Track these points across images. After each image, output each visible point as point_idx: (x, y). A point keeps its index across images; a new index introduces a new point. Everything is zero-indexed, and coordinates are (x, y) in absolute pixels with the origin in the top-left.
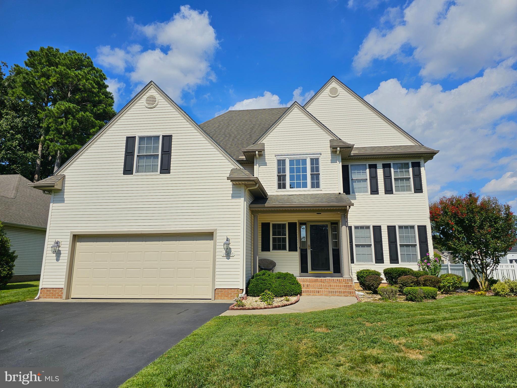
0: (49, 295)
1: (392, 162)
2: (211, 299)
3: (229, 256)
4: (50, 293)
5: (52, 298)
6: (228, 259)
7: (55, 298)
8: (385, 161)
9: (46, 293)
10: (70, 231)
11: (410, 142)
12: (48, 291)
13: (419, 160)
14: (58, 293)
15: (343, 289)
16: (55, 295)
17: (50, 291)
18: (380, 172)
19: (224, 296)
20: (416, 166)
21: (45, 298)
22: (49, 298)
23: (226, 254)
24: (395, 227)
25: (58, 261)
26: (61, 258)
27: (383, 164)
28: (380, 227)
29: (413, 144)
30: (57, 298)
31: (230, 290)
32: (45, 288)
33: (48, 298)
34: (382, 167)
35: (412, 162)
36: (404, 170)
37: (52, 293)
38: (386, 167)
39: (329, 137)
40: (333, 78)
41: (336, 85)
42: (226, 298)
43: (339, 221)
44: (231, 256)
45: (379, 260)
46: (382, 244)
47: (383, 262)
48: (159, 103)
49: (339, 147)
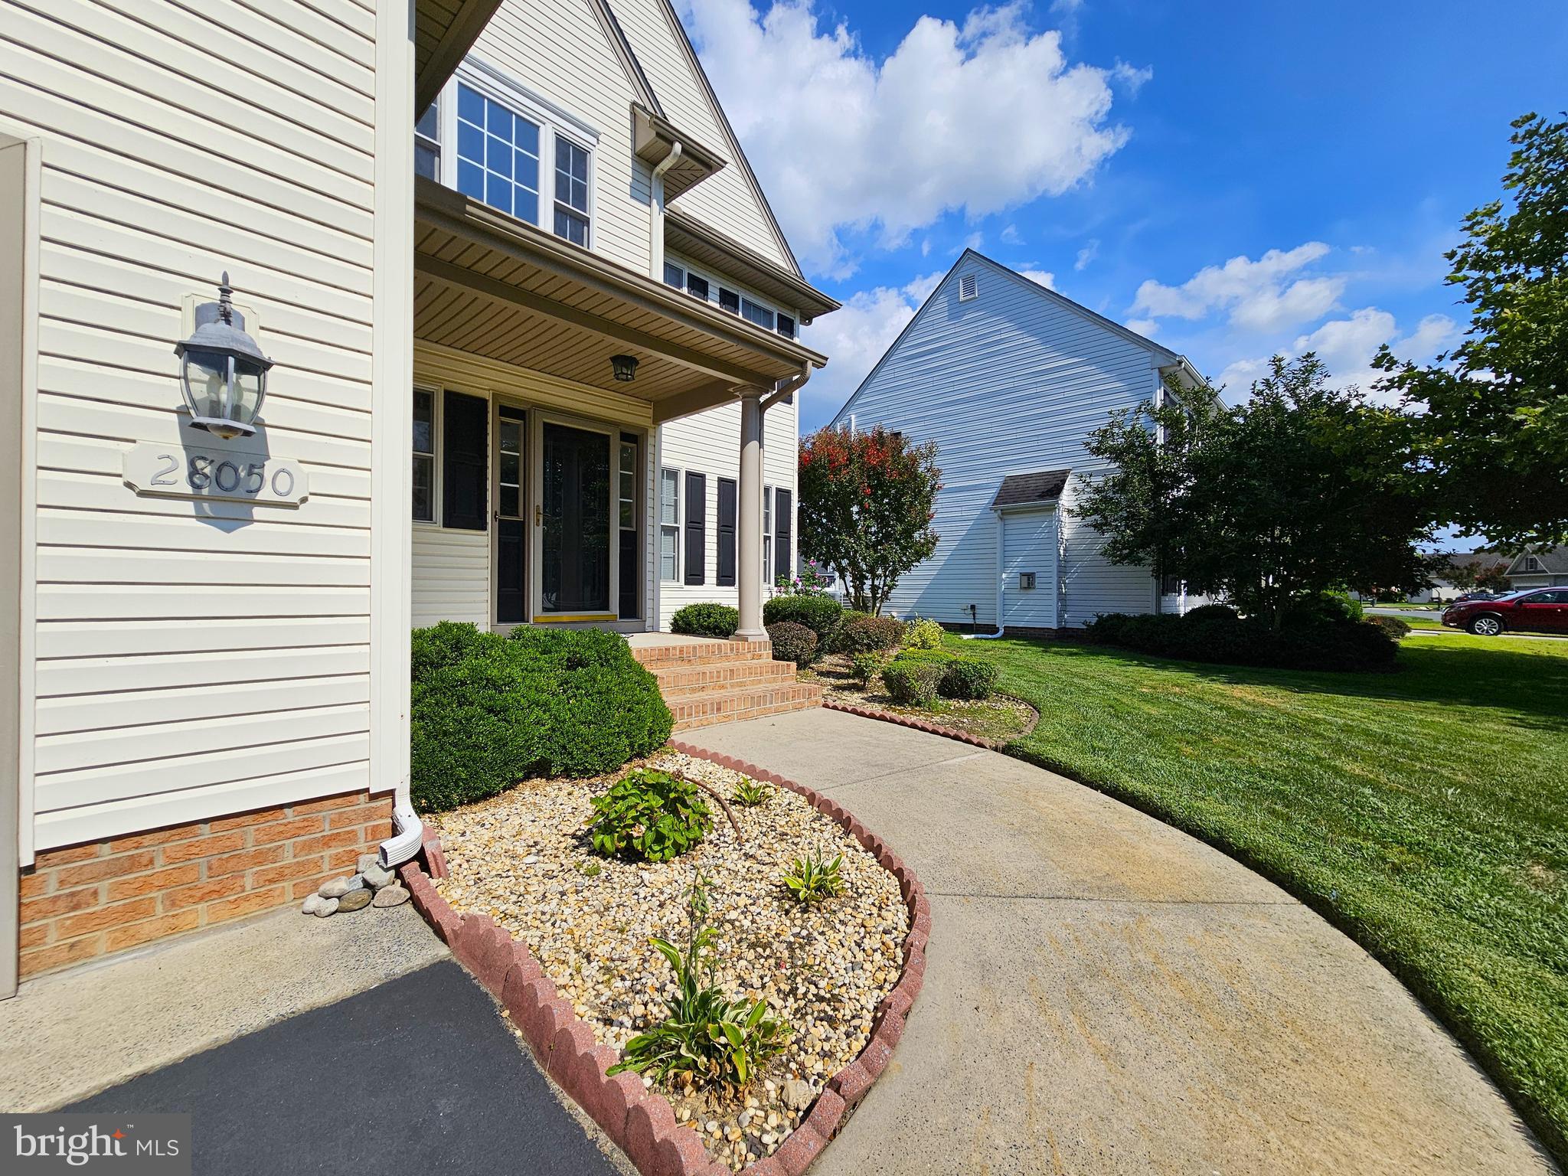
1: (743, 295)
3: (240, 493)
11: (781, 255)
13: (793, 314)
23: (194, 471)
24: (733, 483)
27: (721, 289)
28: (703, 476)
29: (783, 265)
34: (718, 299)
35: (778, 314)
38: (728, 300)
39: (633, 90)
43: (647, 431)
44: (260, 496)
45: (695, 576)
46: (703, 529)
47: (701, 582)
49: (678, 140)
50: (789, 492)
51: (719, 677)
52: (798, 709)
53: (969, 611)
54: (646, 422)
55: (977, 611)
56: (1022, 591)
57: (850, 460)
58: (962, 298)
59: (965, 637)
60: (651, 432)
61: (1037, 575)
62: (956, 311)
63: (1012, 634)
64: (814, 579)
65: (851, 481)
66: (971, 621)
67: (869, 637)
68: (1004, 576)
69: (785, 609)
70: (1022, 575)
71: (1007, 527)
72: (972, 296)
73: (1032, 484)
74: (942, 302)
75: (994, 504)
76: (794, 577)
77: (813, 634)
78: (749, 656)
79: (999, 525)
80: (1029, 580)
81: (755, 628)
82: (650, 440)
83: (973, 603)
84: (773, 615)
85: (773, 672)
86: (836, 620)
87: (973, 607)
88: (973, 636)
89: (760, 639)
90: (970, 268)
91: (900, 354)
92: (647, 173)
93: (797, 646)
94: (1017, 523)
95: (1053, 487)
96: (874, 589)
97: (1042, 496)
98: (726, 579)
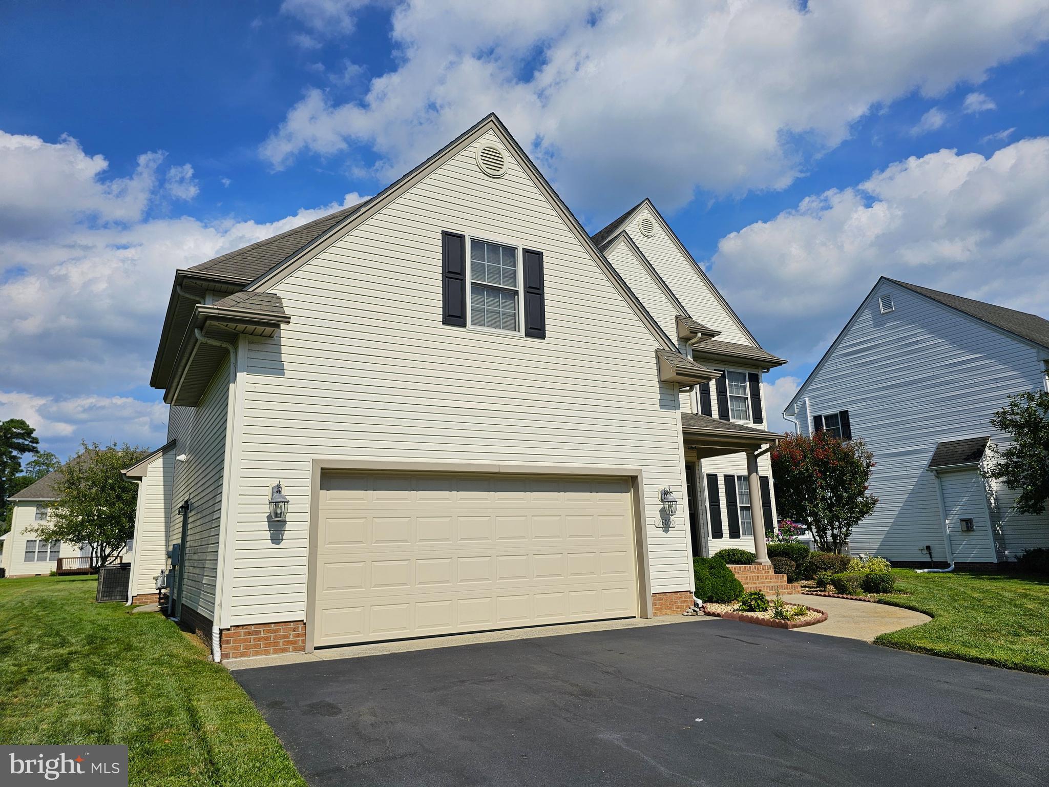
0: (255, 646)
1: (727, 369)
2: (635, 617)
3: (668, 526)
4: (259, 639)
5: (267, 653)
6: (666, 531)
7: (276, 652)
8: (719, 366)
9: (245, 640)
10: (309, 458)
11: (745, 340)
12: (249, 633)
13: (757, 370)
14: (285, 637)
15: (774, 582)
16: (276, 644)
17: (258, 633)
19: (666, 609)
20: (755, 380)
21: (243, 655)
22: (257, 654)
23: (663, 522)
24: (734, 476)
25: (278, 544)
26: (286, 535)
28: (716, 475)
29: (748, 344)
30: (284, 650)
31: (674, 596)
32: (238, 626)
33: (253, 656)
35: (749, 373)
36: (740, 384)
37: (267, 639)
39: (674, 310)
40: (647, 201)
41: (650, 216)
42: (669, 611)
43: (695, 463)
44: (671, 526)
45: (718, 534)
46: (719, 505)
47: (721, 537)
48: (509, 171)
49: (700, 332)
50: (767, 477)
51: (753, 579)
52: (790, 594)
53: (925, 551)
54: (695, 459)
55: (932, 551)
56: (964, 534)
57: (805, 457)
58: (882, 311)
59: (919, 571)
60: (697, 463)
61: (974, 520)
62: (880, 321)
63: (963, 568)
64: (790, 532)
65: (807, 470)
66: (929, 560)
67: (825, 564)
68: (947, 522)
69: (775, 550)
70: (962, 520)
71: (944, 483)
72: (891, 310)
73: (960, 449)
74: (867, 315)
75: (929, 466)
76: (776, 531)
77: (793, 563)
78: (763, 572)
79: (936, 481)
80: (968, 525)
81: (765, 559)
82: (697, 468)
83: (928, 544)
84: (772, 553)
85: (776, 578)
86: (806, 556)
87: (928, 548)
88: (926, 570)
89: (766, 564)
90: (885, 290)
91: (839, 352)
92: (684, 344)
93: (785, 569)
94: (953, 482)
95: (976, 450)
96: (833, 536)
97: (967, 459)
98: (734, 534)
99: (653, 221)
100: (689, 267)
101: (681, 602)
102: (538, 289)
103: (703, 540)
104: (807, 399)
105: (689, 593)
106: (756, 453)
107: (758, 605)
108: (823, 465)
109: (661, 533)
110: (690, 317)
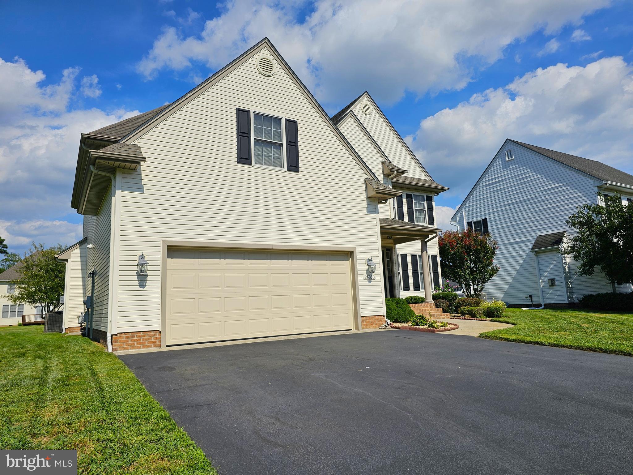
0: (132, 344)
1: (413, 193)
2: (352, 330)
3: (371, 279)
4: (134, 340)
5: (139, 348)
6: (370, 282)
7: (144, 347)
8: (409, 191)
9: (126, 341)
10: (160, 239)
11: (425, 176)
12: (128, 337)
13: (432, 194)
14: (149, 339)
15: (435, 312)
16: (144, 343)
17: (133, 337)
18: (405, 201)
19: (369, 325)
20: (430, 199)
21: (125, 349)
22: (133, 348)
23: (368, 277)
24: (416, 255)
25: (143, 288)
26: (148, 283)
27: (406, 194)
28: (406, 255)
29: (426, 179)
30: (148, 347)
31: (374, 318)
32: (121, 333)
33: (131, 349)
34: (406, 197)
35: (426, 196)
36: (421, 202)
37: (138, 340)
38: (409, 197)
39: (381, 158)
40: (366, 93)
41: (368, 102)
42: (371, 326)
43: (392, 247)
44: (372, 279)
45: (407, 288)
46: (408, 272)
47: (409, 290)
48: (277, 73)
49: (396, 171)
50: (436, 256)
51: (423, 311)
53: (529, 298)
54: (392, 245)
55: (533, 298)
56: (550, 287)
57: (458, 244)
58: (507, 160)
59: (524, 309)
60: (393, 247)
61: (556, 279)
62: (505, 165)
63: (548, 307)
64: (449, 287)
65: (459, 251)
66: (530, 303)
67: (465, 303)
68: (541, 281)
69: (438, 296)
70: (549, 280)
71: (539, 259)
72: (512, 158)
73: (549, 239)
74: (499, 162)
75: (532, 249)
76: (441, 286)
77: (447, 302)
78: (429, 307)
79: (535, 258)
80: (552, 282)
81: (430, 300)
82: (394, 250)
83: (530, 294)
84: (435, 297)
85: (436, 310)
86: (455, 299)
87: (530, 296)
88: (528, 308)
89: (431, 303)
90: (510, 146)
91: (482, 184)
92: (387, 178)
93: (443, 305)
94: (544, 258)
95: (558, 239)
96: (475, 290)
97: (553, 244)
98: (417, 288)
99: (370, 105)
100: (392, 133)
101: (378, 321)
102: (294, 143)
103: (397, 291)
104: (464, 212)
105: (383, 316)
106: (426, 240)
107: (421, 322)
108: (468, 248)
109: (366, 283)
110: (390, 162)
